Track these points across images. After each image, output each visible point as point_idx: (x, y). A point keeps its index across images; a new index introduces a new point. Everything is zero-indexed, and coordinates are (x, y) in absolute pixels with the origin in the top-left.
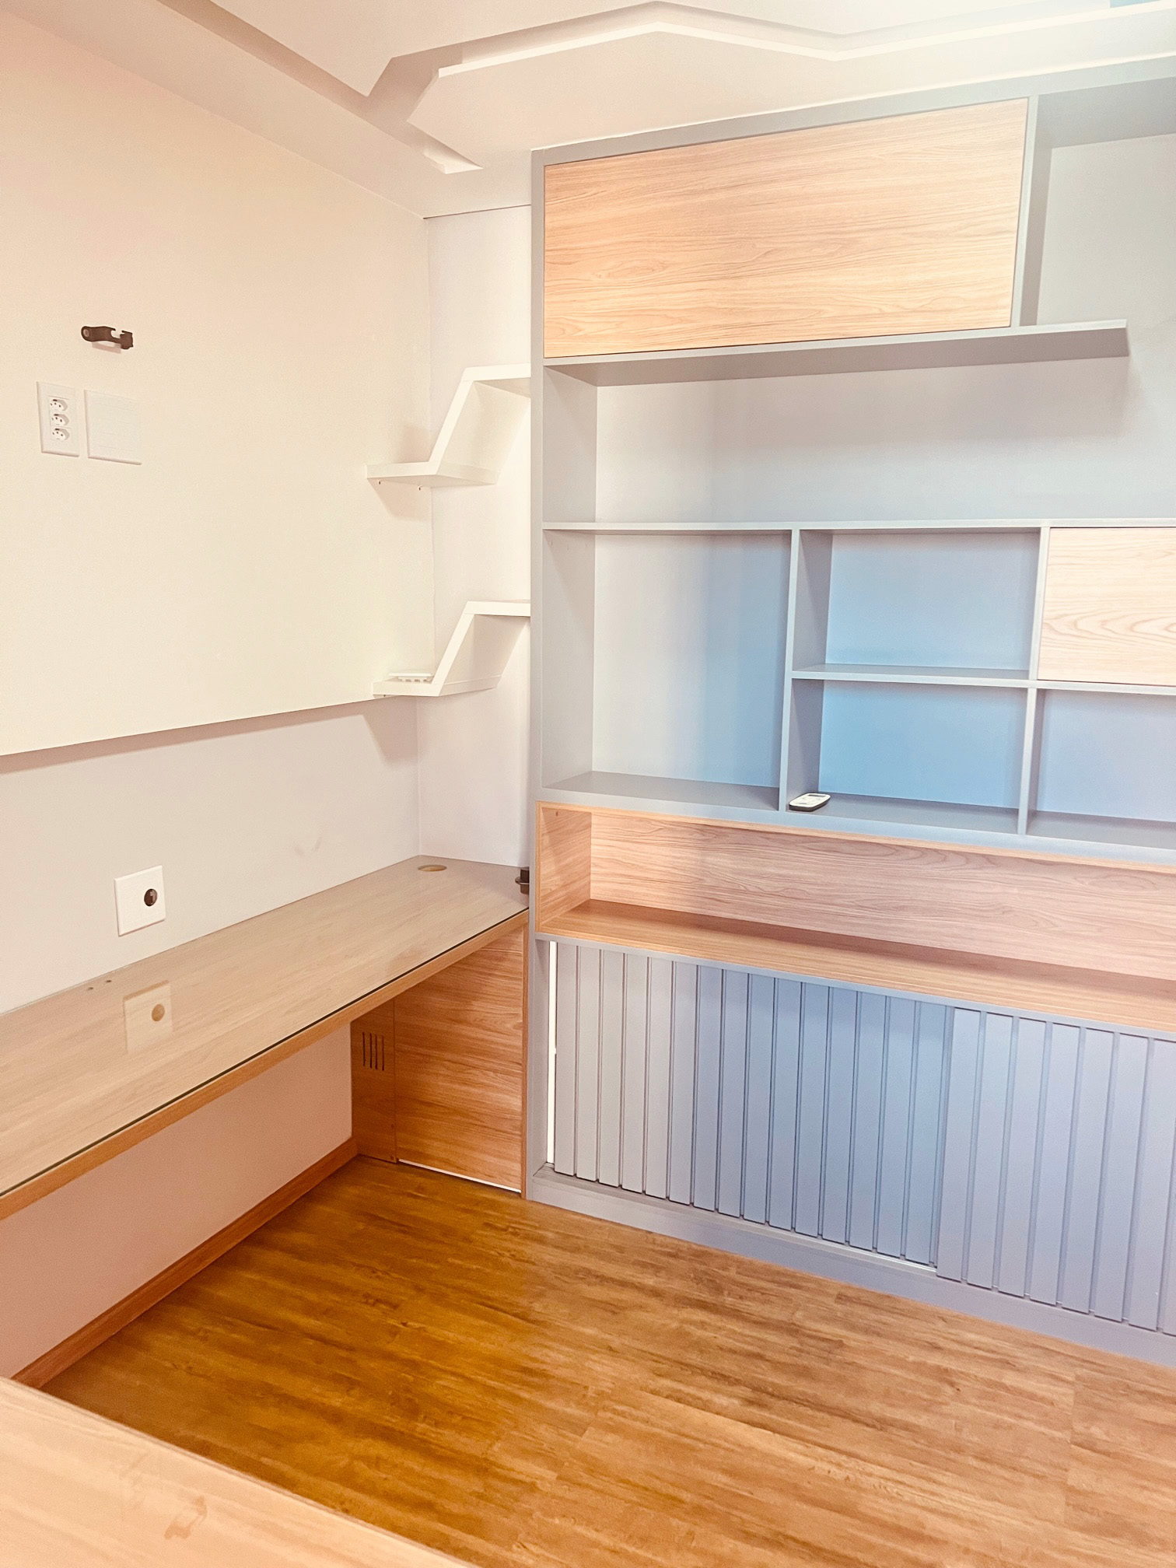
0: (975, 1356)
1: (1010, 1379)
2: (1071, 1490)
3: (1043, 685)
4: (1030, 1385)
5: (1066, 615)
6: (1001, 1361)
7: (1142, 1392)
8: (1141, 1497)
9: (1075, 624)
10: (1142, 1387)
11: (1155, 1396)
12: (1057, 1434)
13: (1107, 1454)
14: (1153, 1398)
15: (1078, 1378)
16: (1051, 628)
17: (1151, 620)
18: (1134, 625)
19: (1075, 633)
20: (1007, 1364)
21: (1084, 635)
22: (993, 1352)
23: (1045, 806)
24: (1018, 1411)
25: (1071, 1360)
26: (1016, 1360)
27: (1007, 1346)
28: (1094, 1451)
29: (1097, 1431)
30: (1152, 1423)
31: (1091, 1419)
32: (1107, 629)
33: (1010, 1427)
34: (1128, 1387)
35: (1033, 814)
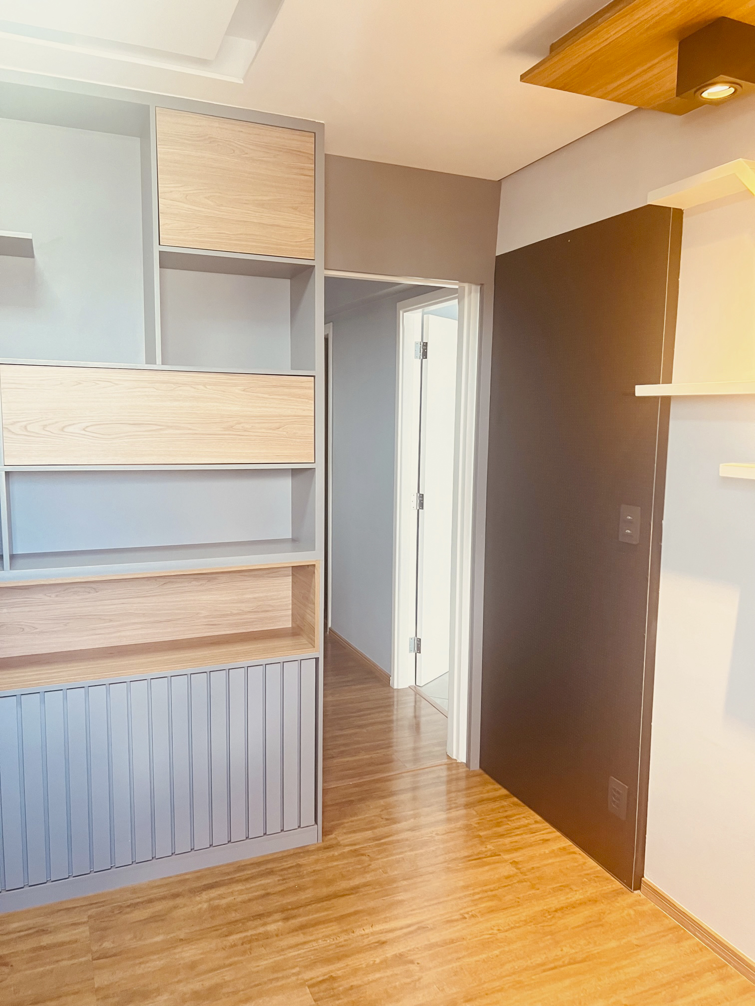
0: (20, 937)
1: (46, 940)
2: (97, 990)
3: (9, 469)
4: (61, 937)
5: (19, 422)
6: (37, 932)
7: (128, 906)
8: (139, 971)
9: (25, 427)
10: (129, 902)
11: (137, 904)
12: (83, 959)
13: (115, 955)
14: (135, 906)
15: (90, 917)
16: (10, 431)
17: (74, 424)
18: (64, 427)
19: (26, 433)
20: (43, 931)
21: (32, 434)
22: (30, 929)
23: (18, 551)
24: (55, 958)
25: (84, 908)
26: (48, 926)
27: (40, 920)
28: (107, 957)
29: (107, 945)
30: (137, 921)
31: (102, 939)
32: (47, 431)
33: (52, 971)
34: (121, 907)
35: (12, 557)
